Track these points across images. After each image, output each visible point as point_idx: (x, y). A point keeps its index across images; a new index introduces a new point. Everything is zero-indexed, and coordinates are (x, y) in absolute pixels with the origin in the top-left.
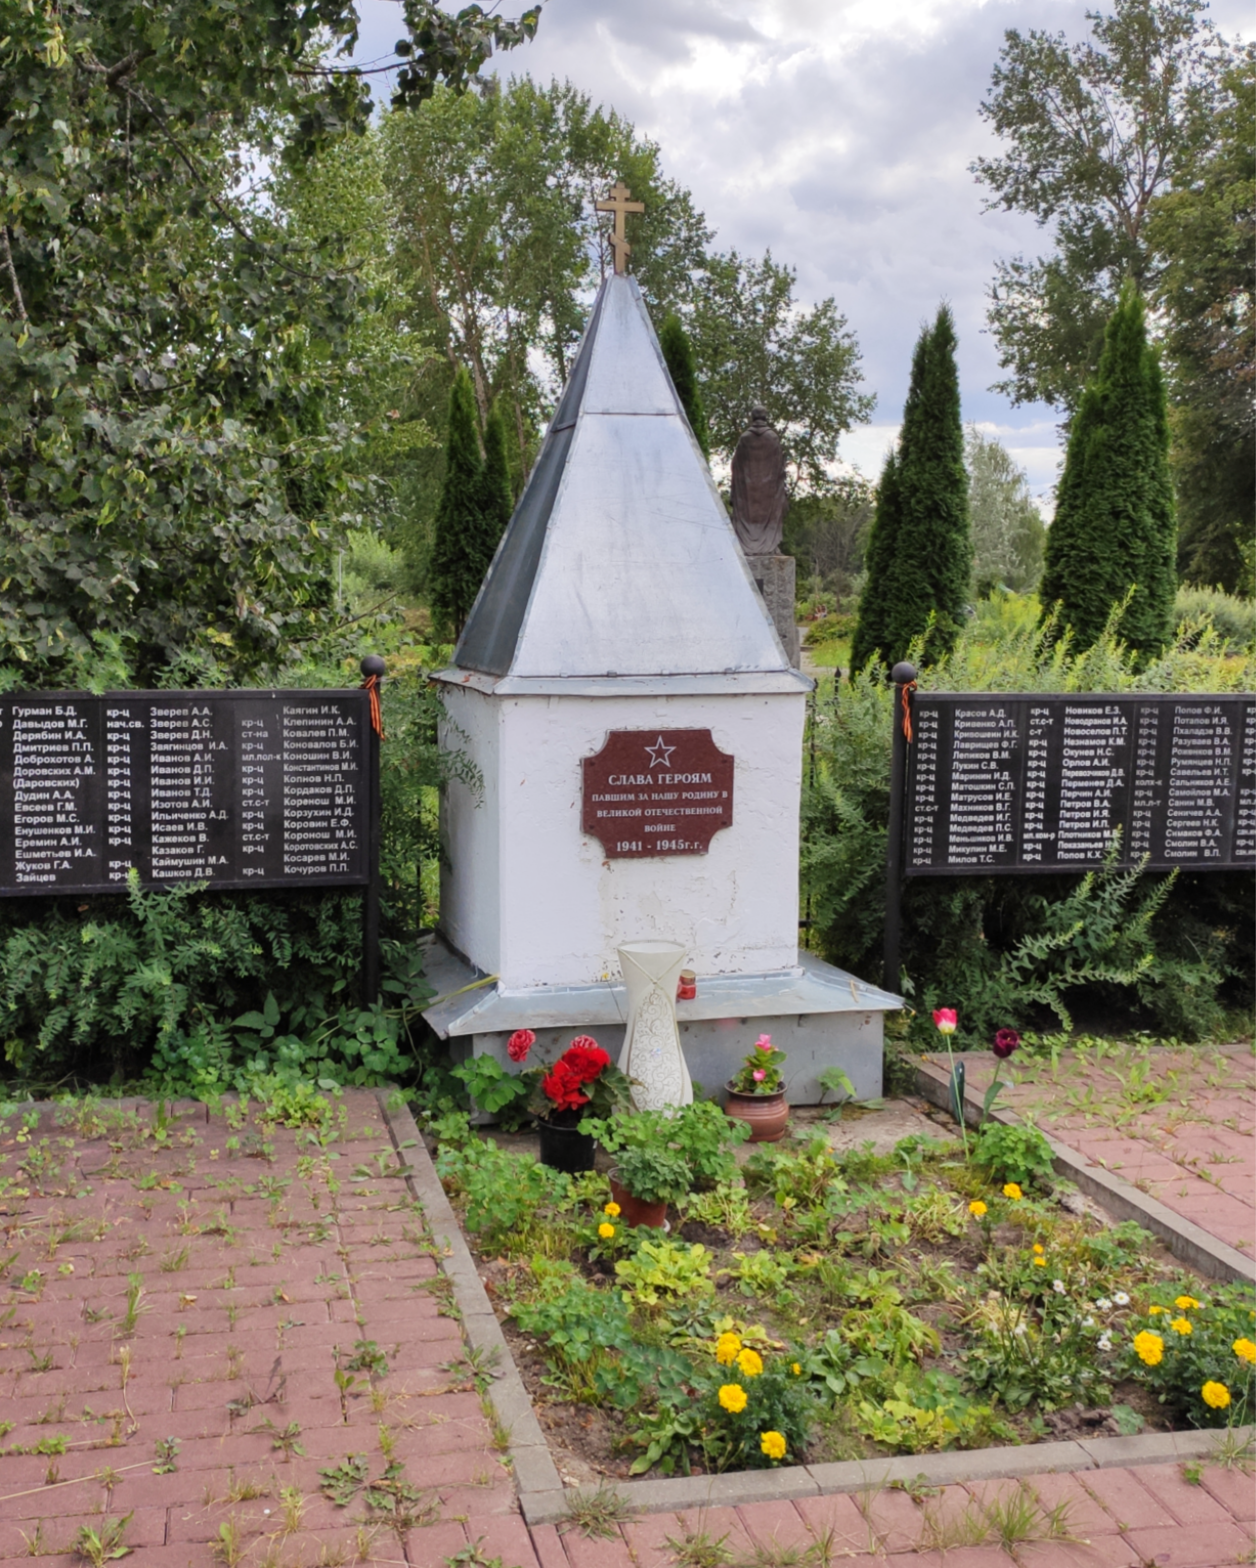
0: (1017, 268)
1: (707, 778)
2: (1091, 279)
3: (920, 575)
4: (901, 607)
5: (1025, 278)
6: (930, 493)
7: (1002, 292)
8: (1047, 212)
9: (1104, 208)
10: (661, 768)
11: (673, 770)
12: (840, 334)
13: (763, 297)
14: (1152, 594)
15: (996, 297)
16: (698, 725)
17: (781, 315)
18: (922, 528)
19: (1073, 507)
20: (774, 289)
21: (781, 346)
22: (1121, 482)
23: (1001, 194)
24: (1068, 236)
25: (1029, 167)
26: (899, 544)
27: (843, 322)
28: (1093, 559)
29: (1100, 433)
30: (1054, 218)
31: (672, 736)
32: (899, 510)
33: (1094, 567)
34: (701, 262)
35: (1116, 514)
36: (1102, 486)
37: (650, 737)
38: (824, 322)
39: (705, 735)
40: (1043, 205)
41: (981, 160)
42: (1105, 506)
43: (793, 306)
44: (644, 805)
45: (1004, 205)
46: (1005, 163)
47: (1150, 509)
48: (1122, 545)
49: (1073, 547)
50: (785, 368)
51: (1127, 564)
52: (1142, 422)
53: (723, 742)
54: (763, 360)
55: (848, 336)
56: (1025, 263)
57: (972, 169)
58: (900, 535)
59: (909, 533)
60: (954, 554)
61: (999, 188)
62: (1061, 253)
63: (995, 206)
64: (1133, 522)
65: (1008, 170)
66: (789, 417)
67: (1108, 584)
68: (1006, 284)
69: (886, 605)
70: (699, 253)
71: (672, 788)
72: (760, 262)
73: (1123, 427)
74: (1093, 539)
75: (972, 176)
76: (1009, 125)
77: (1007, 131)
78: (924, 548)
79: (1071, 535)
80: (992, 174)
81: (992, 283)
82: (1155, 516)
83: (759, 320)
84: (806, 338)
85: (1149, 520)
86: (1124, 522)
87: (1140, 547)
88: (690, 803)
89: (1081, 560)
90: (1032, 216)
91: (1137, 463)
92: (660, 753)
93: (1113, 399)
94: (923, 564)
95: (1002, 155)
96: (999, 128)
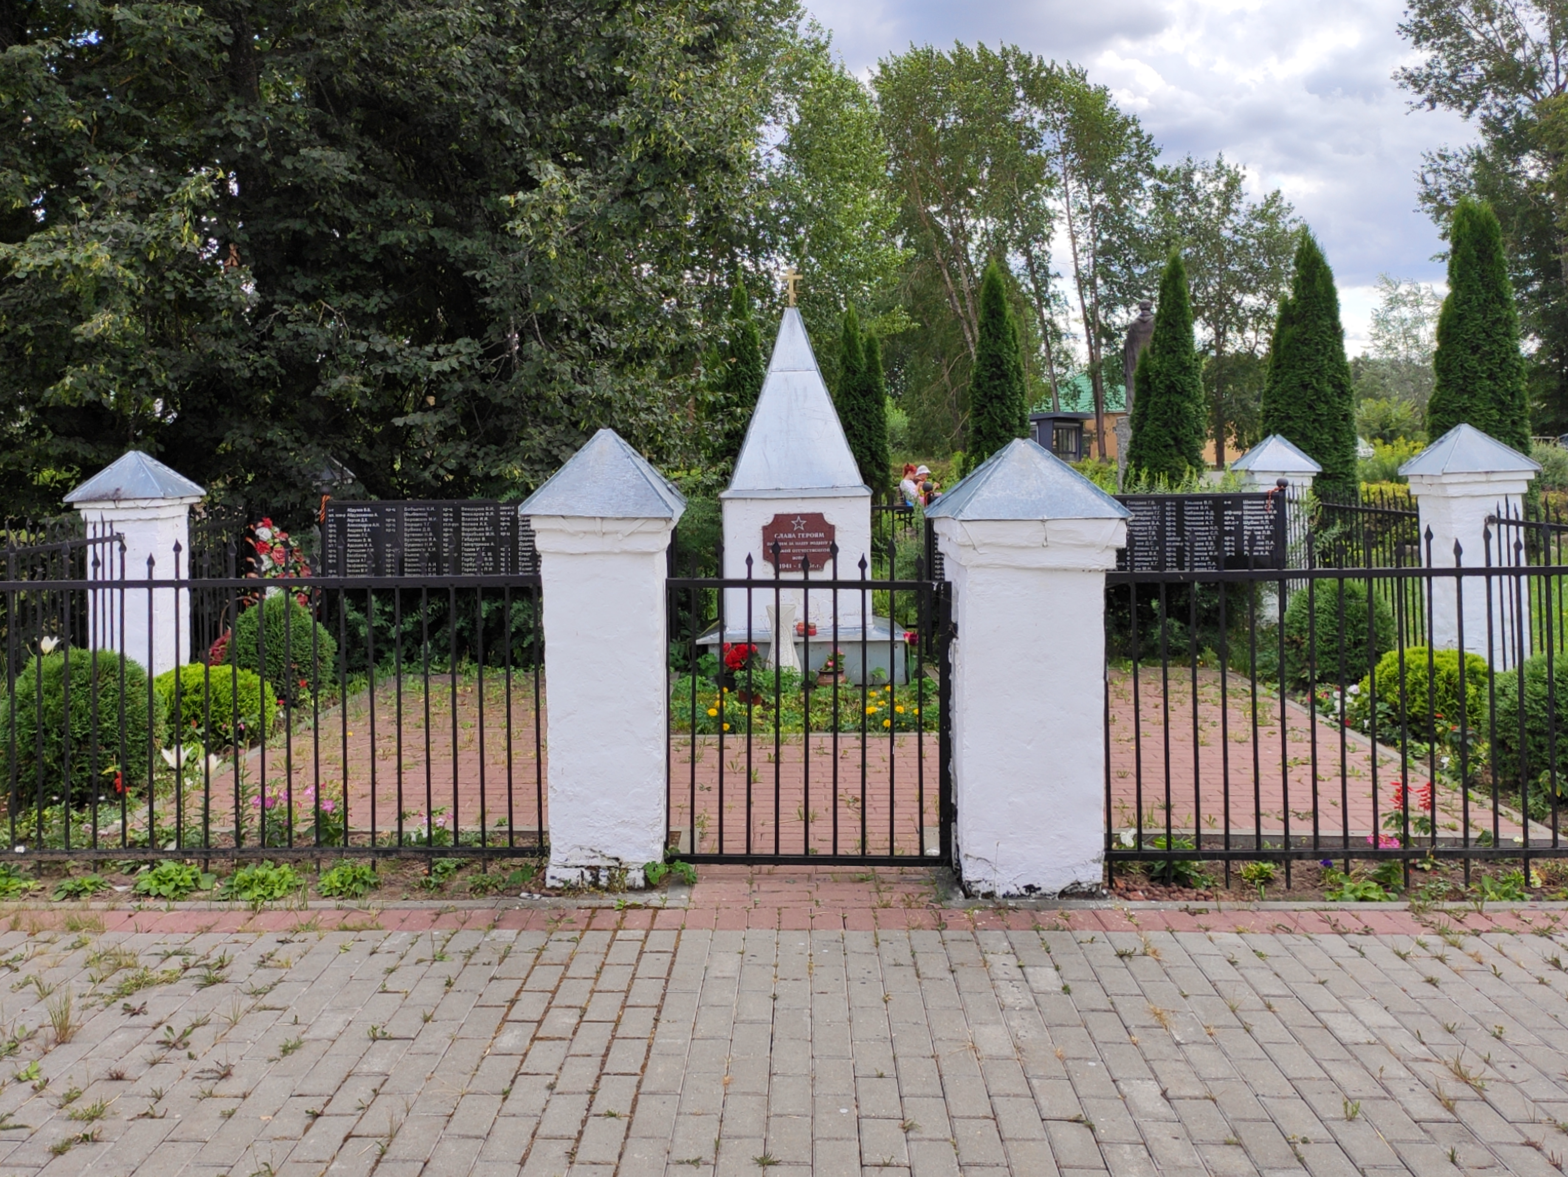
0: (1443, 157)
1: (822, 535)
2: (1516, 162)
3: (1163, 432)
4: (1152, 454)
5: (1452, 165)
6: (1168, 376)
7: (1430, 178)
8: (1470, 109)
9: (1523, 103)
10: (799, 531)
11: (805, 531)
12: (1287, 220)
13: (1218, 194)
14: (1336, 441)
15: (1424, 182)
16: (817, 511)
17: (1234, 206)
18: (1163, 400)
19: (1276, 382)
20: (1226, 184)
21: (1236, 232)
22: (1307, 364)
23: (1424, 96)
24: (1492, 126)
25: (1448, 72)
26: (1150, 411)
27: (1290, 208)
28: (1289, 418)
29: (1290, 331)
30: (1477, 112)
31: (804, 516)
32: (1150, 388)
33: (1290, 423)
34: (1151, 172)
35: (1305, 386)
36: (1293, 367)
37: (794, 516)
38: (1273, 210)
39: (820, 516)
40: (1467, 103)
41: (1404, 69)
42: (1295, 381)
43: (1244, 199)
44: (792, 547)
45: (1427, 105)
46: (1425, 70)
47: (1329, 382)
48: (1310, 407)
49: (1276, 410)
50: (1241, 250)
51: (1314, 421)
52: (1320, 322)
53: (829, 519)
54: (1218, 244)
55: (1294, 221)
56: (1450, 153)
57: (1396, 77)
58: (1151, 405)
59: (1156, 403)
60: (1187, 418)
61: (1420, 91)
62: (1482, 142)
63: (1419, 106)
64: (1317, 392)
65: (1428, 76)
66: (1244, 291)
67: (1302, 434)
68: (1435, 171)
69: (1142, 453)
70: (1148, 166)
71: (805, 539)
72: (1213, 163)
73: (1306, 326)
74: (1289, 404)
75: (1396, 83)
76: (1427, 39)
77: (1425, 44)
78: (1165, 413)
79: (1275, 402)
80: (1414, 80)
81: (1420, 170)
82: (1334, 386)
83: (1214, 211)
84: (1258, 225)
85: (1329, 389)
86: (1310, 392)
87: (1323, 408)
88: (814, 547)
89: (1282, 419)
90: (1456, 114)
91: (1318, 350)
92: (799, 524)
93: (1298, 309)
94: (1165, 425)
95: (1422, 65)
96: (1417, 42)
